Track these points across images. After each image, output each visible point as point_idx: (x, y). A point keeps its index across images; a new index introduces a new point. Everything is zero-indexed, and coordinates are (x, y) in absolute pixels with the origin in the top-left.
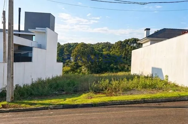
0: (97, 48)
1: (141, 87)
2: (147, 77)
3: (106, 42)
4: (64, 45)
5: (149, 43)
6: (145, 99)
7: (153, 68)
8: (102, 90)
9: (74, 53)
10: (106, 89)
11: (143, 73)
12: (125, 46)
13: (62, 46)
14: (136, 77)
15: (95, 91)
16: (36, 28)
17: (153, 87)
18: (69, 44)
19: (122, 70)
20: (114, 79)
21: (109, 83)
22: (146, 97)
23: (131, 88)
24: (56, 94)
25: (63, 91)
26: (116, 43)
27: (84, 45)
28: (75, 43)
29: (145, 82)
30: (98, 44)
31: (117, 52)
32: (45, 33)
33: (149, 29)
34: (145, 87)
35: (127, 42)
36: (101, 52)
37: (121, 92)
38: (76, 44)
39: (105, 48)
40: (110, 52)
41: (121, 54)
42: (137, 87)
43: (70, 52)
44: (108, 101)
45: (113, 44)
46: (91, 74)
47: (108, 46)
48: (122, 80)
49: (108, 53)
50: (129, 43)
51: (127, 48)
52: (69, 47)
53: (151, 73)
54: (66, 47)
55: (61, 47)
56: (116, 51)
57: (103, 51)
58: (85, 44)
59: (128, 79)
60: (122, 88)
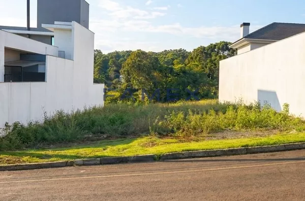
0: (163, 59)
1: (241, 125)
2: (250, 108)
3: (178, 49)
4: (109, 54)
5: (249, 47)
6: (247, 146)
7: (260, 92)
8: (173, 131)
9: (125, 67)
10: (178, 129)
11: (242, 100)
12: (210, 55)
13: (106, 56)
14: (231, 108)
15: (160, 134)
16: (56, 22)
17: (261, 124)
18: (117, 53)
19: (206, 96)
20: (193, 112)
21: (185, 119)
22: (250, 143)
23: (223, 127)
24: (88, 139)
25: (103, 133)
26: (195, 50)
27: (141, 54)
28: (127, 52)
29: (247, 115)
30: (166, 52)
31: (197, 65)
32: (71, 30)
33: (248, 24)
34: (247, 125)
35: (212, 48)
36: (170, 66)
37: (204, 134)
38: (129, 53)
39: (177, 59)
40: (186, 65)
41: (203, 68)
42: (234, 126)
43: (119, 66)
44: (183, 151)
45: (190, 53)
46: (154, 102)
47: (182, 55)
48: (207, 113)
49: (181, 67)
50: (216, 50)
51: (213, 58)
52: (118, 57)
53: (257, 100)
54: (112, 58)
55: (103, 58)
56: (196, 63)
57: (173, 64)
58: (144, 53)
59: (217, 112)
60: (207, 128)
